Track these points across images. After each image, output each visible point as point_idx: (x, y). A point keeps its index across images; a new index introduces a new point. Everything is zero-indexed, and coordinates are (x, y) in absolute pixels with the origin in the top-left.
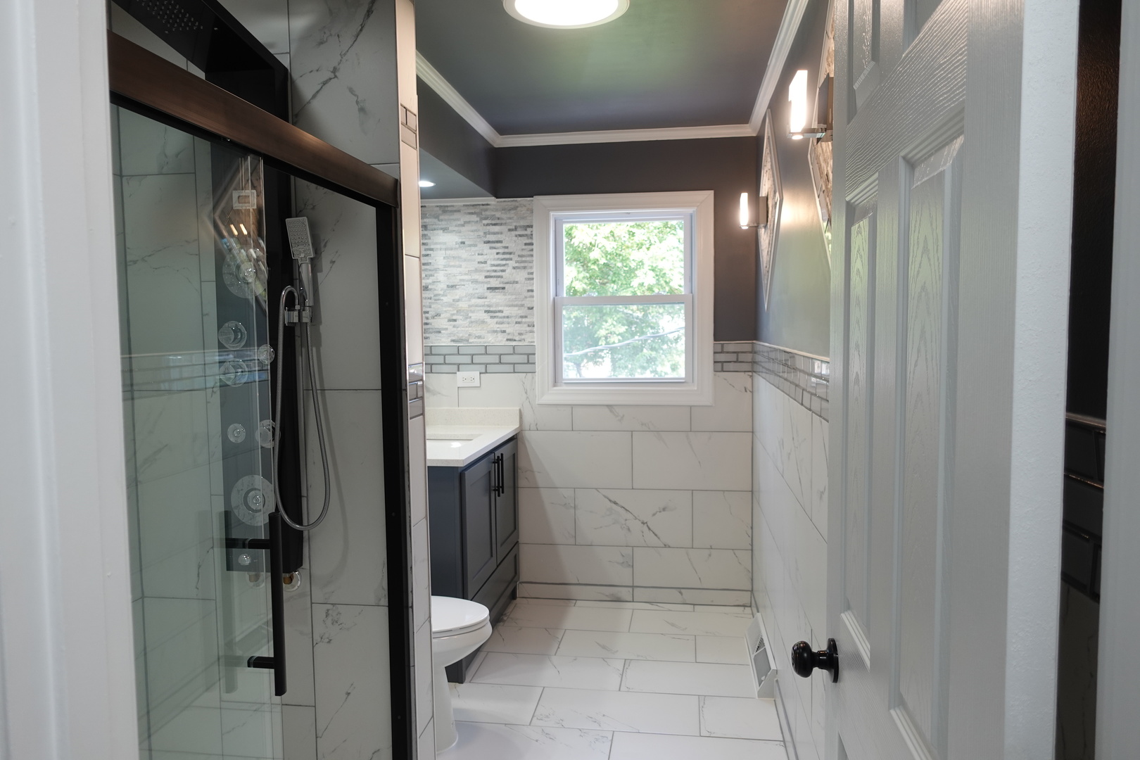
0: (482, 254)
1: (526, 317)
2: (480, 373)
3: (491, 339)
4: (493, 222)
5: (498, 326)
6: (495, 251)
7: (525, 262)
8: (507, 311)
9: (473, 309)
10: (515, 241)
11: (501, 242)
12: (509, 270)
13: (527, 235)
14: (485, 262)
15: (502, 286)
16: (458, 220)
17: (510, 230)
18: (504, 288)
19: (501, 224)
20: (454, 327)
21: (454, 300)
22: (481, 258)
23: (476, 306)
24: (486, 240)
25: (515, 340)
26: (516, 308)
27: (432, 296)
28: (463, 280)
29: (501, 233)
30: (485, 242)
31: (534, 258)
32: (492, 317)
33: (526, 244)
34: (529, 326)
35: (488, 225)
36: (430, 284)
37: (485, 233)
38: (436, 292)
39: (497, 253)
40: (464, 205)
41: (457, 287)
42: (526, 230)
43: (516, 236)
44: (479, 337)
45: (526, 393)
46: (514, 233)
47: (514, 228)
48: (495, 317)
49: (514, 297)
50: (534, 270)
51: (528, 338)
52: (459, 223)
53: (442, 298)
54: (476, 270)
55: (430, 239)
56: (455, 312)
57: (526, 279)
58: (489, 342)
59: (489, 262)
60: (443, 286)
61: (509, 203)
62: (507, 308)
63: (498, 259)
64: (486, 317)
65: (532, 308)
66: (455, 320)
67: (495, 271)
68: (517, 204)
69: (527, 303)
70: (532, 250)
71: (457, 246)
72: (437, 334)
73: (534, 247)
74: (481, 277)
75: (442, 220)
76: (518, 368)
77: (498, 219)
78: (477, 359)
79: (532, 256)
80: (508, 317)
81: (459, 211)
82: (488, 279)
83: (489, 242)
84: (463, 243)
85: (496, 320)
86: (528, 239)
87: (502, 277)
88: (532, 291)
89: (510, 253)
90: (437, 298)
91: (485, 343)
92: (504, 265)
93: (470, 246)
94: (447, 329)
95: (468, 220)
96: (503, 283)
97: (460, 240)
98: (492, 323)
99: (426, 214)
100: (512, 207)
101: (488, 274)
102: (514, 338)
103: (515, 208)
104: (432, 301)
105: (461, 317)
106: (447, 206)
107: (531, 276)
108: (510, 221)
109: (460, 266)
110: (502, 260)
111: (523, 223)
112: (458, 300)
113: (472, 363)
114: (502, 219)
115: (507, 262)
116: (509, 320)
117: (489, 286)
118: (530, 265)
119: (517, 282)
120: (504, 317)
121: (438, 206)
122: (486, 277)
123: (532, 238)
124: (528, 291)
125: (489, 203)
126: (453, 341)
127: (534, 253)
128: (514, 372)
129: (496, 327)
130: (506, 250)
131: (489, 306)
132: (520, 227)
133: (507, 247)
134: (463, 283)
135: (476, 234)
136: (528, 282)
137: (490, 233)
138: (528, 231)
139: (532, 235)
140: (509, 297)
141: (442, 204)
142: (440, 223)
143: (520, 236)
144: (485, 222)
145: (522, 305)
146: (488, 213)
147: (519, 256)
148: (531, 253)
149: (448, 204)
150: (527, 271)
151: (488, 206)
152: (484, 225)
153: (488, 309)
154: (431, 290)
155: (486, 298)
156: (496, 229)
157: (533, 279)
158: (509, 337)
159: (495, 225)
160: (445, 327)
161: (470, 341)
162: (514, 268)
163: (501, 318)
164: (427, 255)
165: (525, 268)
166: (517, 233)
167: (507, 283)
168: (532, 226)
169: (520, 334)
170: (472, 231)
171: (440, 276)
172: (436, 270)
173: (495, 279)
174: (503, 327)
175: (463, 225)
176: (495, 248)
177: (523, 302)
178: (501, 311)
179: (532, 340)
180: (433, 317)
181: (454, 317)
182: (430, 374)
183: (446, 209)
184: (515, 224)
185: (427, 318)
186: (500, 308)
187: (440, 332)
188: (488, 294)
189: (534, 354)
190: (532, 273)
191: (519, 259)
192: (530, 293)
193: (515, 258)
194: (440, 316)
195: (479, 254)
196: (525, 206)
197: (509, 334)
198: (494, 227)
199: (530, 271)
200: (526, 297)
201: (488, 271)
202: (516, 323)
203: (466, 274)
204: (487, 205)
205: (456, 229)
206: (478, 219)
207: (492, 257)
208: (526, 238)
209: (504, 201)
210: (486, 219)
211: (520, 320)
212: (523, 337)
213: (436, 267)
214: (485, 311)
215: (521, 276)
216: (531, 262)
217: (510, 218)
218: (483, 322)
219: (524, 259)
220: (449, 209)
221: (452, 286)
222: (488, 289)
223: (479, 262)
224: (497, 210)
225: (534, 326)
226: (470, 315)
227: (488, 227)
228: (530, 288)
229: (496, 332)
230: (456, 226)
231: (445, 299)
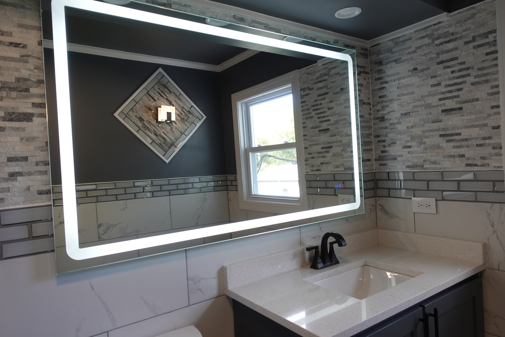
0: (435, 77)
1: (490, 138)
2: (436, 200)
3: (447, 164)
4: (447, 39)
5: (455, 150)
6: (449, 70)
7: (487, 74)
8: (466, 133)
9: (427, 134)
10: (473, 54)
11: (456, 59)
12: (467, 87)
13: (488, 43)
14: (439, 84)
15: (458, 106)
16: (410, 48)
17: (466, 43)
18: (461, 109)
19: (456, 39)
20: (409, 153)
21: (408, 127)
22: (434, 81)
23: (431, 131)
24: (438, 60)
25: (476, 165)
26: (477, 129)
27: (388, 125)
28: (417, 106)
29: (456, 49)
30: (438, 64)
31: (500, 68)
32: (448, 141)
33: (487, 54)
34: (494, 148)
35: (441, 44)
36: (386, 114)
37: (438, 54)
38: (391, 122)
39: (452, 72)
40: (416, 31)
41: (411, 114)
42: (487, 37)
43: (474, 47)
44: (434, 163)
45: (493, 226)
46: (471, 45)
47: (471, 39)
48: (451, 140)
49: (473, 117)
50: (500, 82)
51: (493, 163)
52: (410, 50)
53: (397, 126)
54: (430, 95)
55: (385, 72)
56: (409, 138)
57: (489, 94)
58: (446, 168)
59: (443, 84)
60: (398, 115)
61: (465, 14)
62: (466, 130)
63: (453, 78)
64: (442, 142)
65: (498, 127)
66: (410, 147)
67: (451, 92)
68: (473, 11)
69: (492, 122)
70: (496, 59)
71: (410, 73)
72: (393, 161)
73: (499, 55)
74: (434, 100)
75: (395, 52)
76: (481, 196)
77: (453, 34)
78: (433, 185)
79: (496, 65)
80: (467, 140)
81: (410, 39)
82: (443, 102)
83: (442, 62)
84: (415, 69)
85: (452, 144)
86: (490, 47)
87: (458, 96)
88: (498, 107)
89: (468, 69)
90: (392, 127)
91: (441, 169)
92: (460, 83)
93: (422, 71)
94: (402, 156)
95: (419, 45)
96: (460, 102)
97: (412, 67)
98: (448, 148)
99: (381, 51)
100: (468, 16)
101: (442, 96)
102: (475, 162)
103: (473, 16)
104: (388, 130)
105: (415, 143)
106: (399, 37)
107: (495, 90)
108: (467, 32)
109: (413, 93)
110: (458, 78)
111: (482, 31)
112: (412, 127)
113: (428, 189)
114: (457, 33)
115: (464, 79)
116: (469, 143)
117: (444, 108)
118: (495, 76)
119: (477, 100)
120: (462, 140)
121: (390, 40)
122: (440, 100)
123: (495, 45)
124: (493, 107)
125: (441, 20)
126: (408, 167)
127: (499, 62)
128: (476, 201)
129: (454, 151)
130: (463, 66)
131: (444, 129)
132: (479, 36)
133: (463, 63)
134: (416, 110)
135: (429, 57)
136: (492, 97)
137: (443, 52)
138: (491, 38)
139: (495, 41)
140: (467, 117)
141: (394, 37)
142: (393, 55)
143: (479, 46)
144: (437, 42)
145: (485, 125)
146: (440, 32)
147: (479, 69)
148: (495, 62)
149: (397, 36)
150: (489, 85)
151: (441, 25)
152: (437, 45)
153: (444, 133)
154: (387, 119)
155: (441, 121)
156: (451, 46)
157: (498, 93)
158: (469, 162)
159: (448, 42)
160: (400, 153)
161: (425, 166)
162: (473, 84)
163: (458, 141)
164: (383, 88)
165: (487, 81)
166: (475, 44)
167: (466, 102)
168: (495, 31)
169: (483, 158)
170: (424, 55)
171: (395, 106)
172: (391, 101)
173: (450, 100)
174: (461, 151)
175: (415, 52)
176: (449, 67)
177: (485, 122)
178: (459, 134)
179: (499, 165)
180: (389, 145)
181: (409, 144)
182: (389, 199)
183: (398, 40)
184: (472, 34)
185: (384, 146)
186: (457, 131)
187: (396, 159)
188: (444, 117)
189: (503, 181)
190: (497, 86)
191: (480, 73)
192: (496, 110)
193: (474, 72)
194: (395, 143)
195: (432, 77)
196: (484, 10)
197: (468, 159)
198: (447, 44)
199: (494, 84)
200: (489, 115)
201: (442, 93)
202: (477, 145)
203: (419, 100)
204: (440, 23)
205: (409, 56)
206: (430, 41)
207: (446, 77)
208: (487, 46)
209: (459, 13)
210: (438, 38)
211: (482, 142)
212: (486, 161)
213: (390, 98)
214: (441, 136)
215: (482, 91)
216: (497, 72)
217: (466, 30)
218: (438, 147)
219: (485, 71)
220: (401, 39)
221: (406, 114)
222: (443, 111)
223: (432, 86)
224: (450, 26)
225: (501, 148)
226: (424, 140)
227: (441, 47)
228: (495, 104)
229: (453, 156)
230: (409, 53)
231: (400, 127)
